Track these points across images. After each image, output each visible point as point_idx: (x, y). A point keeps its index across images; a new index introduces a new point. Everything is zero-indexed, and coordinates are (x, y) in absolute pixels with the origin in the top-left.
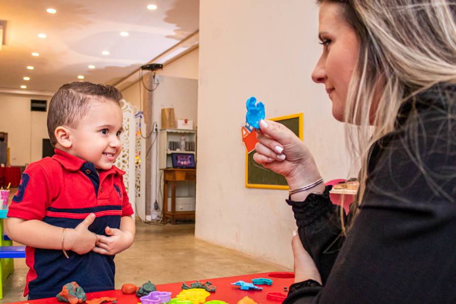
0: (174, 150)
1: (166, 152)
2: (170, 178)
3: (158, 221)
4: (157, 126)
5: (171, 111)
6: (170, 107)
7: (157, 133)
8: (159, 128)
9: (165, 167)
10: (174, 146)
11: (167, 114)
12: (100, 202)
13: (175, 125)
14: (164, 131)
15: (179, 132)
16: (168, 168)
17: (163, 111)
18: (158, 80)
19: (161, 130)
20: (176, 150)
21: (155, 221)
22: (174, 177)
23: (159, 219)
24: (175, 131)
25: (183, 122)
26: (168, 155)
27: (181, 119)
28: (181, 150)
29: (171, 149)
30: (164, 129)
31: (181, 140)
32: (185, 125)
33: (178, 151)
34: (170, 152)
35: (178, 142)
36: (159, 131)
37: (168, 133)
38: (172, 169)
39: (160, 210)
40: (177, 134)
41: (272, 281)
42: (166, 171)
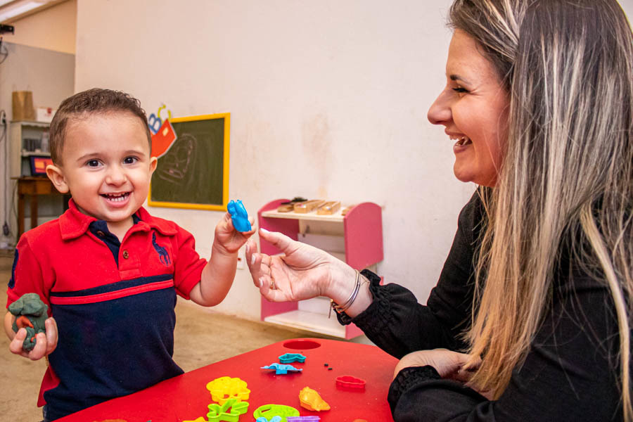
0: (31, 150)
1: (20, 154)
2: (27, 190)
3: (9, 251)
4: (5, 115)
5: (28, 95)
6: (25, 89)
7: (5, 126)
8: (9, 118)
9: (18, 175)
10: (31, 145)
11: (21, 99)
12: (124, 274)
13: (32, 115)
14: (16, 124)
15: (40, 125)
16: (24, 176)
17: (15, 95)
18: (6, 49)
19: (11, 122)
20: (34, 151)
21: (6, 252)
22: (35, 190)
23: (11, 248)
24: (33, 124)
25: (45, 111)
26: (23, 158)
27: (42, 108)
28: (42, 151)
29: (27, 150)
30: (18, 121)
31: (42, 137)
32: (49, 116)
33: (38, 152)
34: (26, 154)
35: (37, 140)
36: (8, 123)
37: (24, 127)
38: (31, 178)
39: (12, 235)
40: (36, 128)
41: (305, 357)
42: (21, 181)
